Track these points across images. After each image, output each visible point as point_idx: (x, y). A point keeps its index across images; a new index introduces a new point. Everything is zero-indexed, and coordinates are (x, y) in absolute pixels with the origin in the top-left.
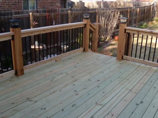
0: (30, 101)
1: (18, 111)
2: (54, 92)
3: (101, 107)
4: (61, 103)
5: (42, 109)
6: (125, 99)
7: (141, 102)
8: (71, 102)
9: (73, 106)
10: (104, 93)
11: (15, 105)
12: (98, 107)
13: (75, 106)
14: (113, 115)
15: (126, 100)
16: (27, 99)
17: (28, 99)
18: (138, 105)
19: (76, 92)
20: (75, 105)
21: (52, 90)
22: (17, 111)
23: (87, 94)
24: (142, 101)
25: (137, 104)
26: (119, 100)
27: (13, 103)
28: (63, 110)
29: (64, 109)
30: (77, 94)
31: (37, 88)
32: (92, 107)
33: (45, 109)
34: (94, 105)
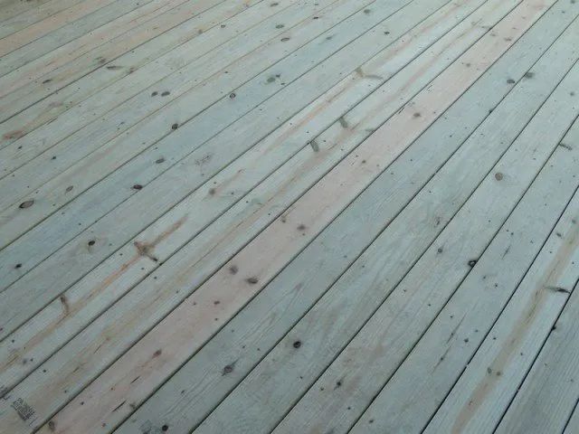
0: (109, 68)
1: (68, 108)
2: (200, 32)
3: (375, 83)
4: (226, 70)
5: (155, 94)
6: (466, 58)
7: (528, 75)
8: (264, 67)
9: (271, 80)
10: (387, 33)
11: (55, 87)
12: (365, 85)
13: (277, 79)
14: (417, 115)
15: (468, 65)
16: (97, 61)
17: (103, 61)
18: (513, 84)
19: (282, 30)
20: (278, 76)
21: (190, 27)
22: (66, 107)
23: (325, 36)
24: (530, 71)
25: (510, 81)
26: (443, 62)
27: (47, 81)
28: (233, 95)
29: (236, 92)
30: (287, 39)
31: (135, 20)
32: (341, 84)
33: (166, 93)
34: (350, 77)
